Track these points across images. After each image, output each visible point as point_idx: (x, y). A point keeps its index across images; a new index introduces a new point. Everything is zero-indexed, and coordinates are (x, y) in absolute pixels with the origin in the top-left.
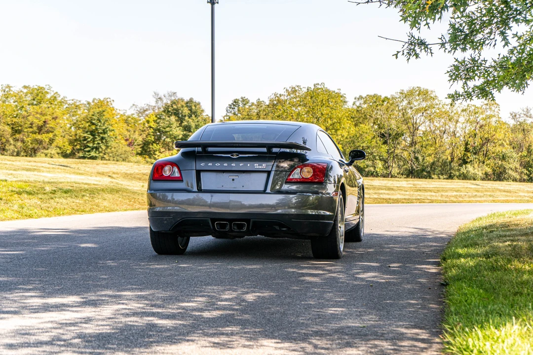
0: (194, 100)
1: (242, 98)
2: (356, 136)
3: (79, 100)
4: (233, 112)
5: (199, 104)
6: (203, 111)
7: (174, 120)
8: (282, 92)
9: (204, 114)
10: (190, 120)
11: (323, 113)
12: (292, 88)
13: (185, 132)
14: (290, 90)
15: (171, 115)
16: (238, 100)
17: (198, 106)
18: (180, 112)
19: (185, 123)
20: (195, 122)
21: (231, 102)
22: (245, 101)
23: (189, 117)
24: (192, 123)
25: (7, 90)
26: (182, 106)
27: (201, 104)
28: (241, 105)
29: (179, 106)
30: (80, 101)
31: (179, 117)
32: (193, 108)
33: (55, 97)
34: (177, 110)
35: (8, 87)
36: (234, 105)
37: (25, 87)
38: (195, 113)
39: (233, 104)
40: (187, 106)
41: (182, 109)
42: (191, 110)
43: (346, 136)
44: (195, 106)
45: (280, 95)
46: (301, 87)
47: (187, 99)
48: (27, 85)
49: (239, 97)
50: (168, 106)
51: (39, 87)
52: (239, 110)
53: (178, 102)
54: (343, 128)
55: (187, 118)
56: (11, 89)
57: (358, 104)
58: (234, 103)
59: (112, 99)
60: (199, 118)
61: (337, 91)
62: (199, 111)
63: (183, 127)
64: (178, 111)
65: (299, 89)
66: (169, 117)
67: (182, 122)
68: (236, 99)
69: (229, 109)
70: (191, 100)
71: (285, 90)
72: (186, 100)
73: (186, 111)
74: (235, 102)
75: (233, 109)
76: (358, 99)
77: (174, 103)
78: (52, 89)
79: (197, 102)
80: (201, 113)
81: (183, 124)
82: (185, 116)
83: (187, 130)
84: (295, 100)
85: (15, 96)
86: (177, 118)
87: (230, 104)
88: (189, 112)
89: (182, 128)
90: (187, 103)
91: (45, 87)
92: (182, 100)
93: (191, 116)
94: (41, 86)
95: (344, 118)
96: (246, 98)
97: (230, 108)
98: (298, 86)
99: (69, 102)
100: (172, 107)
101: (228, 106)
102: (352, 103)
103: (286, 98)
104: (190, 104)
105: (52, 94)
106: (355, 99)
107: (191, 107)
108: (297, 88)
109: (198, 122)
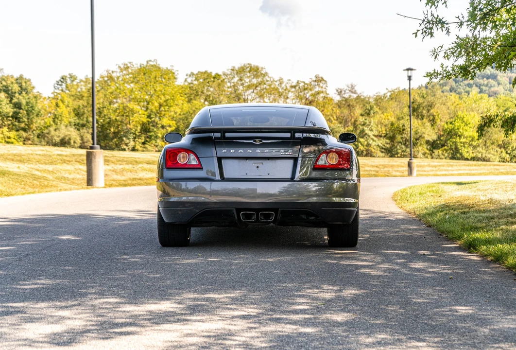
0: (24, 77)
1: (70, 75)
2: (190, 112)
4: (60, 88)
5: (29, 80)
6: (34, 87)
7: (3, 97)
8: (116, 69)
9: (35, 91)
10: (21, 97)
11: (157, 90)
12: (125, 65)
13: (15, 110)
14: (122, 67)
16: (66, 77)
17: (28, 83)
18: (10, 88)
19: (15, 100)
20: (26, 99)
21: (58, 79)
22: (73, 78)
23: (20, 94)
24: (22, 100)
26: (12, 83)
27: (32, 81)
28: (69, 82)
29: (9, 82)
31: (8, 94)
32: (24, 84)
34: (6, 87)
36: (62, 82)
38: (25, 89)
39: (60, 80)
40: (17, 83)
41: (11, 86)
42: (21, 87)
43: (179, 112)
44: (26, 83)
45: (113, 72)
46: (134, 64)
47: (16, 75)
49: (67, 74)
52: (67, 87)
53: (7, 79)
54: (176, 105)
55: (17, 95)
57: (189, 80)
58: (62, 80)
60: (30, 95)
61: (169, 68)
62: (29, 88)
63: (13, 104)
64: (8, 88)
65: (132, 66)
67: (12, 99)
68: (64, 76)
69: (56, 85)
70: (21, 77)
71: (117, 66)
72: (15, 77)
73: (16, 88)
74: (63, 78)
75: (60, 85)
76: (190, 76)
77: (4, 80)
79: (27, 78)
80: (31, 90)
81: (13, 101)
82: (15, 93)
83: (18, 108)
84: (128, 77)
86: (6, 95)
87: (58, 80)
88: (19, 89)
89: (12, 105)
90: (17, 80)
92: (12, 77)
93: (22, 93)
95: (177, 95)
96: (74, 75)
97: (58, 84)
98: (130, 63)
101: (55, 82)
102: (184, 80)
103: (118, 75)
104: (19, 80)
106: (187, 75)
107: (21, 83)
108: (129, 65)
109: (29, 98)
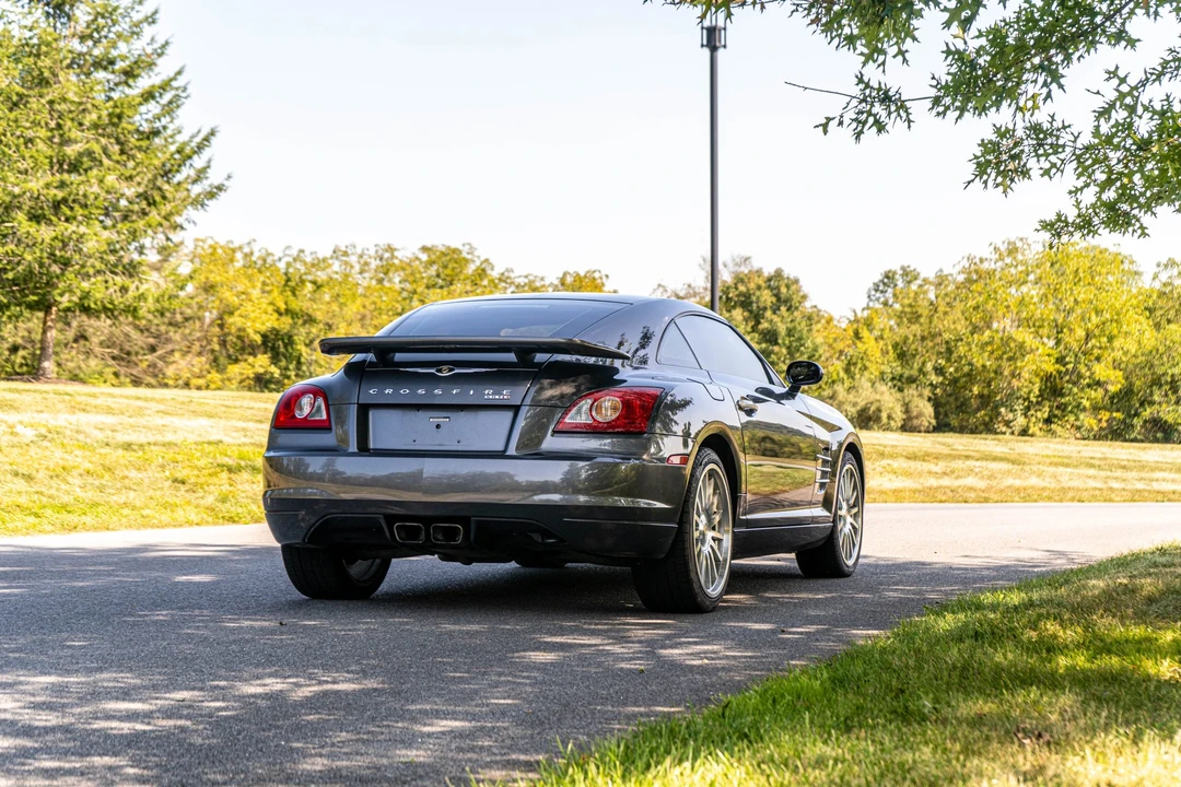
0: (785, 274)
1: (903, 268)
2: (1158, 350)
3: (540, 275)
4: (882, 300)
5: (796, 281)
6: (804, 297)
7: (740, 318)
8: (987, 253)
9: (808, 304)
10: (776, 319)
11: (1079, 299)
12: (1009, 243)
13: (764, 345)
14: (1003, 248)
15: (734, 307)
16: (895, 273)
17: (793, 288)
18: (754, 298)
19: (764, 325)
20: (786, 323)
21: (878, 277)
22: (909, 275)
23: (774, 313)
24: (779, 324)
25: (387, 255)
26: (759, 288)
27: (802, 283)
28: (900, 284)
29: (752, 286)
30: (542, 279)
31: (751, 312)
32: (784, 290)
33: (484, 270)
34: (747, 296)
35: (390, 249)
36: (885, 284)
37: (424, 249)
38: (787, 301)
39: (882, 281)
40: (769, 287)
41: (758, 293)
42: (777, 296)
43: (1133, 351)
44: (788, 287)
45: (981, 261)
46: (1030, 241)
47: (768, 271)
48: (429, 245)
49: (896, 267)
50: (728, 288)
51: (449, 248)
52: (895, 295)
53: (749, 279)
54: (1126, 333)
55: (768, 314)
56: (396, 254)
57: (1164, 277)
58: (886, 280)
59: (603, 273)
60: (796, 313)
62: (796, 298)
63: (760, 334)
64: (749, 298)
65: (1025, 246)
66: (729, 311)
67: (758, 323)
68: (890, 271)
69: (873, 292)
70: (778, 274)
71: (992, 247)
72: (766, 274)
73: (767, 297)
74: (888, 277)
75: (882, 292)
76: (1166, 266)
77: (742, 281)
78: (476, 253)
79: (792, 277)
80: (800, 303)
81: (761, 327)
82: (765, 309)
83: (770, 342)
84: (1013, 271)
85: (403, 269)
86: (746, 314)
87: (876, 280)
88: (774, 300)
89: (757, 335)
90: (769, 280)
91: (461, 248)
92: (759, 273)
93: (779, 309)
94: (453, 246)
95: (1128, 311)
96: (912, 268)
97: (876, 291)
98: (1021, 239)
99: (517, 281)
100: (736, 288)
101: (871, 285)
102: (1152, 277)
103: (993, 266)
104: (775, 281)
105: (478, 263)
106: (1158, 265)
107: (778, 288)
108: (1019, 244)
109: (792, 321)
